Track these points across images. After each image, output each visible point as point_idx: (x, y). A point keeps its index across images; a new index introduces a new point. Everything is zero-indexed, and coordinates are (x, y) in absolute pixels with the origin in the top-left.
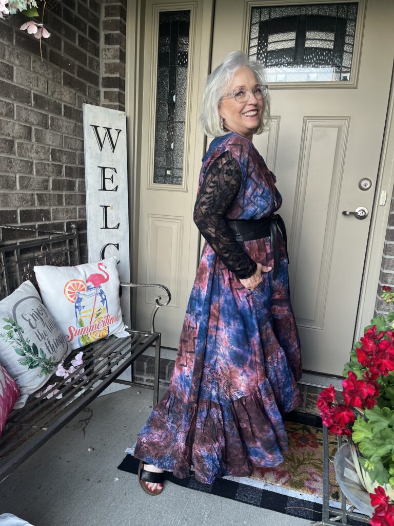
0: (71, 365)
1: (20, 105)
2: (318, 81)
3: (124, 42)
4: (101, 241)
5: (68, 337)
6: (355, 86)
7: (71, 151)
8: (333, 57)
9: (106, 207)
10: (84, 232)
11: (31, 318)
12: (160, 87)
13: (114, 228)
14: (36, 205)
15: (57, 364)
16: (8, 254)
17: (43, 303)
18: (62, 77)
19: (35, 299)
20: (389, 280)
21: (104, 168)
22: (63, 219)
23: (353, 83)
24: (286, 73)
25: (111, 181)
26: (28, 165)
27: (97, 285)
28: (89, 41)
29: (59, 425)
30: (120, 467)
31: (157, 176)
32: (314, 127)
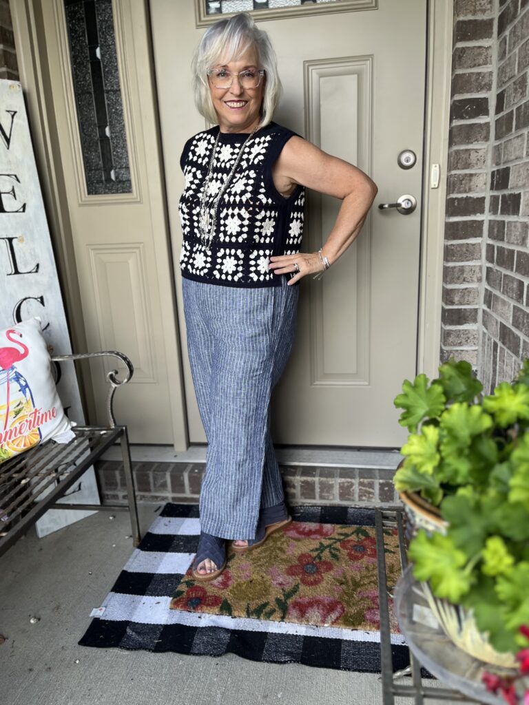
4: (12, 295)
6: (374, 5)
9: (10, 240)
12: (73, 37)
13: (30, 272)
20: (456, 299)
25: (12, 196)
27: (7, 366)
30: (85, 642)
31: (92, 183)
32: (321, 76)
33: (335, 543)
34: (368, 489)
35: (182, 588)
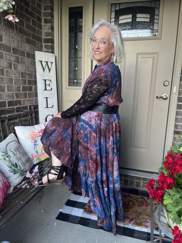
0: (33, 172)
1: (6, 53)
2: (143, 36)
3: (53, 22)
4: (45, 114)
5: (31, 159)
6: (160, 38)
7: (30, 73)
8: (149, 25)
9: (47, 98)
10: (37, 110)
11: (14, 151)
12: (70, 42)
13: (51, 108)
14: (15, 98)
15: (26, 172)
16: (3, 122)
17: (19, 143)
18: (25, 39)
19: (16, 142)
20: (179, 128)
21: (45, 80)
22: (27, 104)
23: (159, 37)
24: (128, 34)
25: (49, 86)
26: (11, 80)
28: (37, 22)
29: (28, 201)
30: (57, 218)
31: (70, 83)
32: (142, 58)
33: (134, 200)
34: (145, 184)
35: (86, 207)
